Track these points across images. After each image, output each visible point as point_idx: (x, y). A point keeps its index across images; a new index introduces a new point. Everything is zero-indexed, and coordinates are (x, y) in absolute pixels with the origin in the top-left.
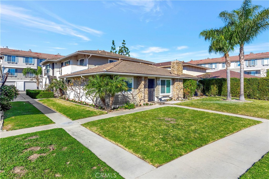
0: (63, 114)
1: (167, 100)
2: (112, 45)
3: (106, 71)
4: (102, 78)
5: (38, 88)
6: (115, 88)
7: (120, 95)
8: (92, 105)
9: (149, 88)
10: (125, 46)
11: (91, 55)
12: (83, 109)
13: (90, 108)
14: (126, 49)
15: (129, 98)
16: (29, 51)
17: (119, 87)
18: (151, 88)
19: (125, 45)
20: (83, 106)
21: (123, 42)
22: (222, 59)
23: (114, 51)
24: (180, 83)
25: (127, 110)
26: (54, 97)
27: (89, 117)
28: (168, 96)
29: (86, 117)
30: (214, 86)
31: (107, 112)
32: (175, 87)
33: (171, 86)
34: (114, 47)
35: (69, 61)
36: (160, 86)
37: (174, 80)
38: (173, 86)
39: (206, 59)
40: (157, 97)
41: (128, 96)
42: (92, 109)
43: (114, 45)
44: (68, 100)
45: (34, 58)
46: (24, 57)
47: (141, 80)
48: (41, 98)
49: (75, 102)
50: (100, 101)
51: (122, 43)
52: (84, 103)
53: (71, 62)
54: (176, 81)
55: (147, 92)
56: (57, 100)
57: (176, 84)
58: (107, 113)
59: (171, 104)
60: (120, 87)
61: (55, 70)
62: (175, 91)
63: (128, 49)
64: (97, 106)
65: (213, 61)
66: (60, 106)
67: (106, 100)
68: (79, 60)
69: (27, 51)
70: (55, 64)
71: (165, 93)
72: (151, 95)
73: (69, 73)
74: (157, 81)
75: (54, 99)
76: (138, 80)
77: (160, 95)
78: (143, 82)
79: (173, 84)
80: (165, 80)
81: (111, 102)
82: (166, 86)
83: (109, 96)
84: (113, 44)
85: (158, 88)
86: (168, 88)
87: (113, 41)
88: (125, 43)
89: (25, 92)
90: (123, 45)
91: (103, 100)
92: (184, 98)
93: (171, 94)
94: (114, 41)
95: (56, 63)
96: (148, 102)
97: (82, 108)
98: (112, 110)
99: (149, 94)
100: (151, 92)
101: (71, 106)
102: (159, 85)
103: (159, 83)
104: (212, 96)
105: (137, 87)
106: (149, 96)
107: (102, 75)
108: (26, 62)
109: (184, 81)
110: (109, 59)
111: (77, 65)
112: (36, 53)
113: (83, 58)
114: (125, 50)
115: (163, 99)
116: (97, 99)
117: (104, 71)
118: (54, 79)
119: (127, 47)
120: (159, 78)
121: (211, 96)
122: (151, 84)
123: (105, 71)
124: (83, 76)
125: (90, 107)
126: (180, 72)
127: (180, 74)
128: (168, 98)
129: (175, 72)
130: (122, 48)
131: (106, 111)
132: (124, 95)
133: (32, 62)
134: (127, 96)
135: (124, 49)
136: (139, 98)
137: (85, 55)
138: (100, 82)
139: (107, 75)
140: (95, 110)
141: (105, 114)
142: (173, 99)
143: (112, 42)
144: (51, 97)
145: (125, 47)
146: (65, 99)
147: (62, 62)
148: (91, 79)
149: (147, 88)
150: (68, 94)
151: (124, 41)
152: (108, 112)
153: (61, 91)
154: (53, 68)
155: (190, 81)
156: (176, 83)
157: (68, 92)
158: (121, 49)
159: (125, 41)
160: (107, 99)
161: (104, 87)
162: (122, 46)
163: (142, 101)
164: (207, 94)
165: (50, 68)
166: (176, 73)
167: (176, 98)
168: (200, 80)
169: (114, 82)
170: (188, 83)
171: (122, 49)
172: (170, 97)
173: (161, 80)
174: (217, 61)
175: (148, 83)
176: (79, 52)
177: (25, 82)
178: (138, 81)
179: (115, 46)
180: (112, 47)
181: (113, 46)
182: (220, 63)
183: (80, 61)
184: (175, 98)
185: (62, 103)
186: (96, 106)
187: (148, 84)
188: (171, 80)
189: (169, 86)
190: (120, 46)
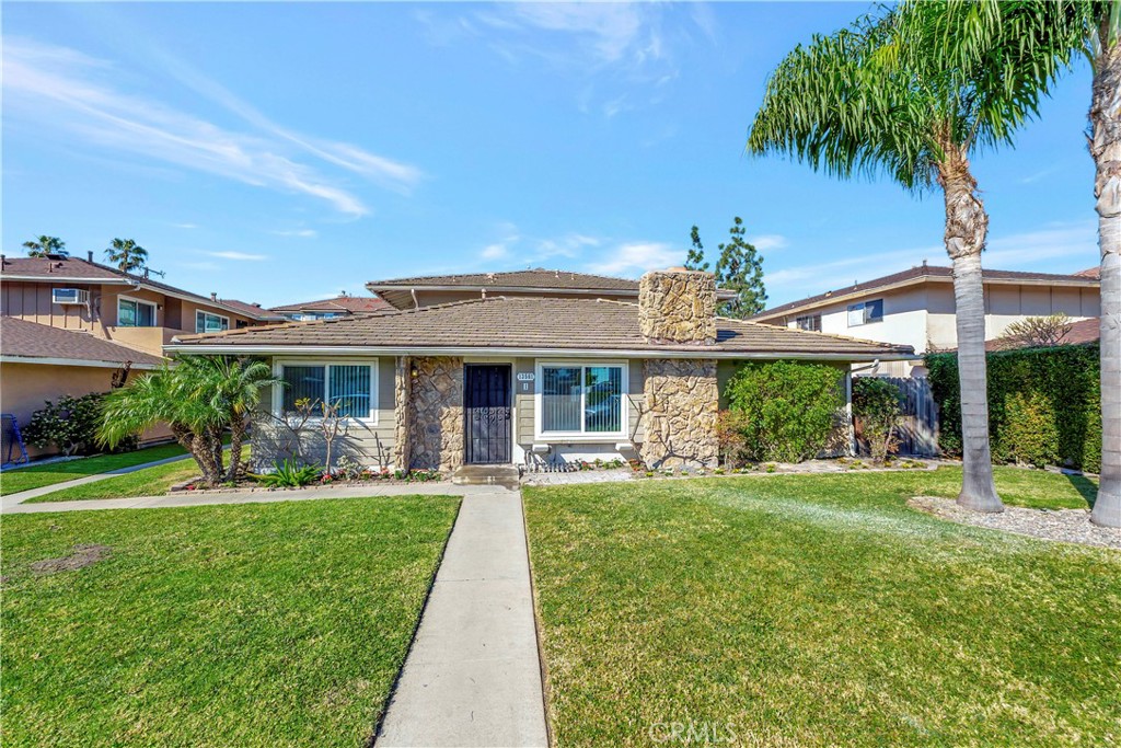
9: (469, 405)
10: (744, 238)
14: (745, 252)
18: (490, 405)
19: (741, 236)
21: (734, 225)
23: (701, 265)
24: (693, 383)
30: (1027, 397)
33: (624, 397)
34: (697, 251)
36: (538, 398)
37: (644, 369)
38: (633, 396)
40: (529, 448)
41: (347, 435)
43: (697, 244)
51: (732, 231)
55: (461, 424)
63: (757, 249)
71: (580, 429)
77: (537, 438)
82: (584, 397)
84: (696, 239)
85: (522, 407)
87: (695, 229)
88: (741, 226)
93: (621, 434)
96: (466, 463)
102: (532, 391)
103: (532, 383)
119: (748, 243)
120: (532, 359)
122: (485, 388)
134: (342, 434)
135: (735, 253)
143: (691, 231)
145: (740, 245)
149: (456, 405)
151: (738, 221)
152: (173, 489)
159: (742, 218)
162: (728, 241)
173: (545, 370)
175: (463, 383)
179: (700, 246)
180: (691, 251)
181: (693, 248)
187: (467, 388)
188: (625, 367)
189: (612, 401)
190: (720, 243)
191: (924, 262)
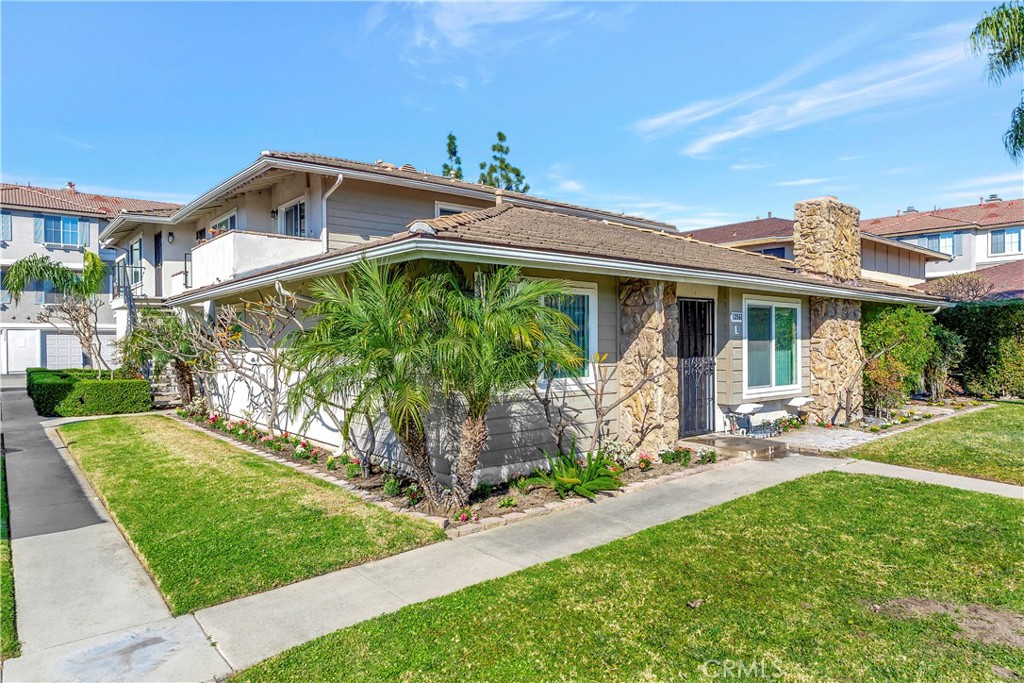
0: (136, 540)
1: (781, 427)
2: (445, 158)
3: (432, 236)
4: (399, 284)
5: (86, 360)
6: (496, 355)
7: (520, 400)
8: (345, 460)
9: (681, 355)
10: (509, 159)
11: (340, 177)
12: (281, 501)
13: (327, 485)
14: (512, 176)
15: (570, 419)
16: (68, 187)
17: (523, 348)
18: (696, 355)
19: (504, 156)
20: (288, 473)
21: (496, 141)
22: (983, 212)
24: (848, 327)
25: (573, 503)
26: (154, 408)
27: (311, 572)
28: (782, 403)
29: (287, 580)
31: (439, 522)
32: (821, 346)
33: (799, 341)
34: (455, 167)
35: (233, 219)
36: (745, 342)
37: (817, 308)
38: (807, 342)
39: (901, 213)
40: (729, 410)
41: (565, 405)
42: (340, 497)
43: (454, 158)
44: (216, 424)
45: (84, 219)
46: (38, 215)
47: (646, 306)
48: (81, 414)
49: (251, 436)
50: (389, 436)
51: (494, 148)
52: (299, 449)
53: (241, 219)
54: (827, 316)
55: (676, 381)
56: (160, 424)
57: (829, 330)
58: (440, 536)
59: (831, 455)
60: (528, 343)
61: (167, 266)
62: (821, 371)
63: (522, 173)
64: (371, 466)
65: (941, 223)
66: (151, 466)
67: (432, 435)
68: (282, 209)
69: (58, 188)
70: (164, 240)
71: (770, 383)
72: (694, 400)
73: (226, 276)
74: (725, 315)
75: (141, 419)
76: (625, 305)
77: (744, 396)
78: (657, 319)
79: (810, 330)
80: (769, 309)
81: (465, 453)
82: (774, 342)
83: (452, 407)
84: (453, 152)
85: (734, 356)
86: (784, 353)
87: (452, 139)
88: (504, 144)
89: (23, 383)
90: (498, 155)
91: (412, 437)
92: (869, 409)
93: (796, 388)
94: (454, 138)
95: (171, 234)
96: (680, 436)
97: (280, 485)
98: (476, 507)
99: (687, 390)
100: (697, 381)
101: (214, 472)
102: (740, 338)
103: (741, 325)
104: (1008, 398)
105: (616, 349)
106: (687, 402)
107: (402, 265)
108: (46, 241)
109: (868, 310)
110: (439, 205)
111: (268, 231)
112: (98, 198)
113: (302, 199)
114: (509, 181)
115: (756, 420)
116: (370, 424)
117: (416, 235)
118: (159, 314)
119: (513, 165)
120: (741, 292)
121: (1002, 398)
122: (692, 333)
123: (425, 235)
124: (287, 285)
125: (331, 479)
126: (847, 262)
127: (850, 275)
128: (783, 414)
129: (818, 262)
130: (493, 169)
131: (432, 511)
132: (546, 402)
133: (74, 240)
134: (558, 403)
135: (502, 176)
136: (630, 419)
137: (308, 175)
138: (393, 310)
139: (439, 266)
140: (361, 512)
141: (429, 542)
142: (812, 418)
143: (448, 141)
144: (134, 406)
145: (505, 167)
146: (200, 416)
147: (200, 228)
148: (327, 295)
149: (671, 355)
150: (221, 392)
151: (501, 137)
152: (447, 524)
153: (182, 376)
154: (158, 261)
155: (901, 311)
156: (828, 325)
157: (220, 379)
158: (490, 174)
159: (505, 134)
160: (438, 427)
161: (416, 343)
162: (490, 161)
163: (650, 437)
164: (975, 387)
165: (143, 260)
166: (827, 266)
167: (828, 413)
168: (945, 311)
169: (488, 310)
170: (887, 322)
171: (494, 175)
172: (791, 409)
173: (749, 308)
174: (964, 222)
175: (677, 326)
176: (273, 156)
177: (44, 333)
178: (624, 314)
179: (458, 162)
180: (446, 166)
181: (449, 163)
182: (976, 231)
183: (288, 213)
184: (825, 411)
185: (172, 448)
186: (368, 472)
187: (681, 330)
188: (798, 306)
189: (785, 344)
190: (482, 162)
191: (770, 213)
